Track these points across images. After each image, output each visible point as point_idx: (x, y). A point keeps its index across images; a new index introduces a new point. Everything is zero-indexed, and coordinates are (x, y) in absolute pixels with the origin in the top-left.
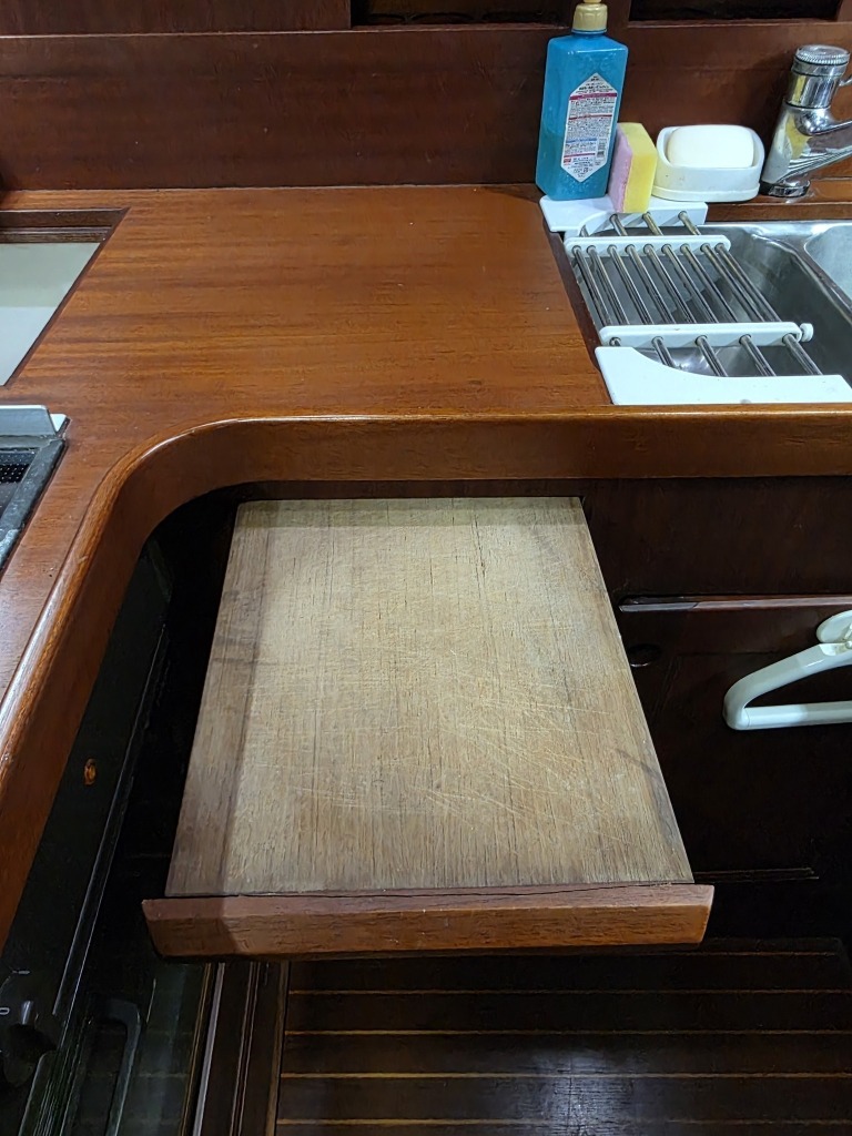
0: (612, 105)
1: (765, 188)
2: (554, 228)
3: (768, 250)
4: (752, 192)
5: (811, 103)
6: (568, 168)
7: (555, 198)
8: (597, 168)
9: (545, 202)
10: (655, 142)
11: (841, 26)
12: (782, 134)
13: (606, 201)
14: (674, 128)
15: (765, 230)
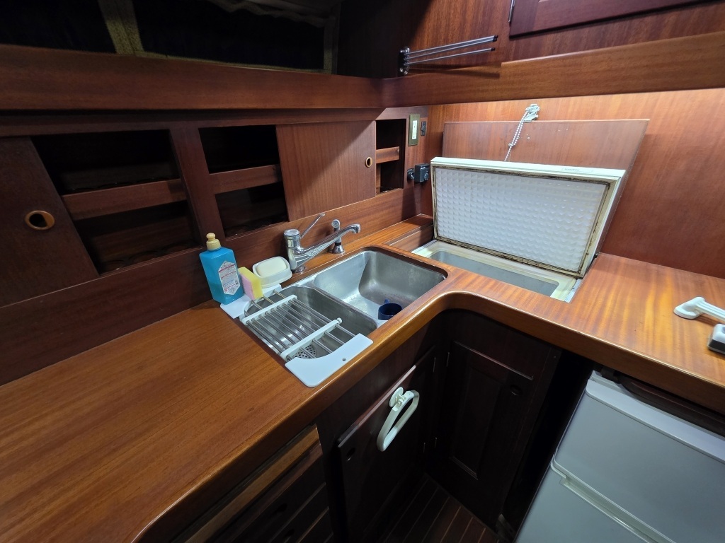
0: (235, 267)
1: (293, 272)
2: (234, 317)
3: (305, 290)
4: (290, 275)
5: (295, 246)
6: (227, 293)
7: (225, 303)
8: (237, 289)
9: (222, 306)
10: (252, 271)
11: (291, 223)
12: (291, 255)
13: (245, 297)
14: (257, 264)
15: (300, 284)
